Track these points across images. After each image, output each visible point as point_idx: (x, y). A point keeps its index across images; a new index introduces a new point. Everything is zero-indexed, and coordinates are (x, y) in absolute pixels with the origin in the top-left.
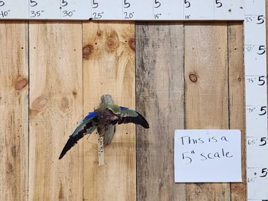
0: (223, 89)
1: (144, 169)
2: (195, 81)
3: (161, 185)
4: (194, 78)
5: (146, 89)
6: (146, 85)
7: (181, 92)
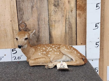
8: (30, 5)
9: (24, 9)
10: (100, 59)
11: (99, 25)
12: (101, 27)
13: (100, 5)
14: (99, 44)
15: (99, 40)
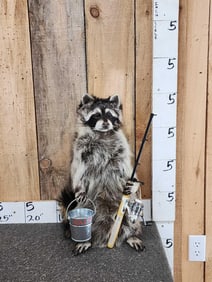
0: (128, 25)
1: (44, 117)
2: (97, 17)
3: (62, 133)
4: (95, 12)
5: (41, 27)
6: (42, 22)
7: (81, 29)
8: (58, 130)
9: (48, 135)
10: (175, 223)
11: (174, 164)
12: (177, 167)
13: (174, 131)
14: (174, 195)
15: (174, 190)
